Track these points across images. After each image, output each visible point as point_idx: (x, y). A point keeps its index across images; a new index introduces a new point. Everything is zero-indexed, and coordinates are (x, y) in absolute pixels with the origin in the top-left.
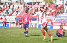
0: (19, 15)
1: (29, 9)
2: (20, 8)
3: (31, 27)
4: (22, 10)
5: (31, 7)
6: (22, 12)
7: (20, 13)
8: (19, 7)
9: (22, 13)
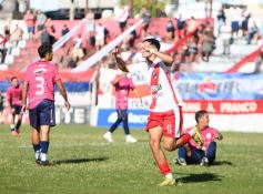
0: (10, 66)
1: (52, 40)
2: (14, 36)
3: (63, 120)
4: (22, 44)
5: (65, 32)
6: (24, 53)
7: (16, 58)
8: (7, 32)
9: (21, 57)
